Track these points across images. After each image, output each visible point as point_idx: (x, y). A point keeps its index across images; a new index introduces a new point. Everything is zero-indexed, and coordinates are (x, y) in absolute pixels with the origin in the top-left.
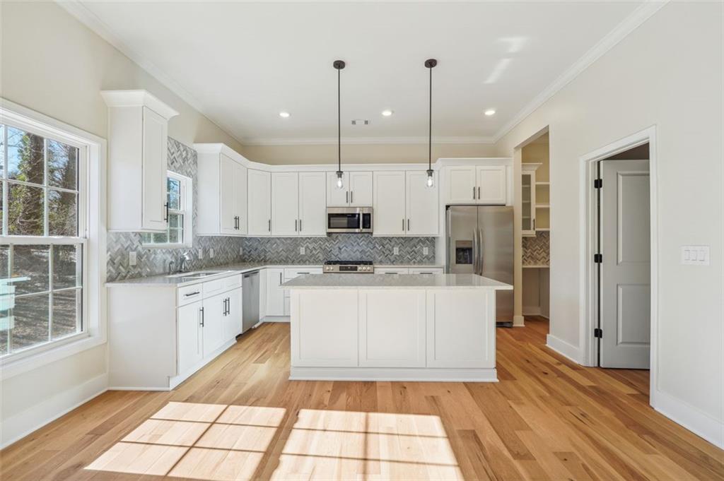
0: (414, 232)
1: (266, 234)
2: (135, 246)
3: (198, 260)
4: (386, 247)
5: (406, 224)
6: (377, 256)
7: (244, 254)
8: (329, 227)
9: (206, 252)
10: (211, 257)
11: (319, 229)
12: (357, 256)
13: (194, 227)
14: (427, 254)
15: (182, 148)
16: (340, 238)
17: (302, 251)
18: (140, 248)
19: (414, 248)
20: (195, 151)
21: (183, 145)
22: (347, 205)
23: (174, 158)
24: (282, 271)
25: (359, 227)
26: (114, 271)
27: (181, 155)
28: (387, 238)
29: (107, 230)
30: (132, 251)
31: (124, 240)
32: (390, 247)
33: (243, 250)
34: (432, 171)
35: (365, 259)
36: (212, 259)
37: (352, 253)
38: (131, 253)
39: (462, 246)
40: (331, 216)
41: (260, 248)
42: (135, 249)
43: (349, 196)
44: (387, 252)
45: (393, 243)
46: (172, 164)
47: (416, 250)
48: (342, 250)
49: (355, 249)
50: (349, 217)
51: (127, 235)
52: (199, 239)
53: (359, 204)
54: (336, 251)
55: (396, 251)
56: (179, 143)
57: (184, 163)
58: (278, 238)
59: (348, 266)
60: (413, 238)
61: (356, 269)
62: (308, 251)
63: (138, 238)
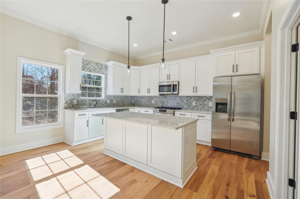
0: (199, 94)
1: (137, 94)
2: (76, 98)
3: (107, 104)
4: (189, 101)
5: (195, 89)
6: (184, 105)
7: (134, 103)
8: (160, 91)
9: (111, 100)
10: (114, 103)
11: (155, 92)
12: (175, 105)
13: (105, 92)
14: (211, 106)
15: (99, 65)
16: (168, 96)
17: (153, 102)
18: (78, 99)
19: (204, 102)
20: (105, 65)
21: (99, 64)
22: (168, 81)
23: (95, 68)
24: (139, 110)
25: (171, 92)
26: (67, 106)
27: (99, 67)
28: (189, 96)
29: (65, 93)
30: (75, 99)
31: (72, 96)
32: (191, 102)
33: (134, 101)
34: (165, 59)
35: (179, 107)
36: (115, 104)
37: (173, 104)
38: (74, 100)
40: (160, 86)
41: (139, 100)
42: (76, 99)
43: (169, 77)
44: (189, 104)
45: (192, 99)
46: (94, 70)
47: (205, 103)
48: (169, 102)
49: (174, 102)
50: (168, 86)
51: (73, 95)
52: (107, 97)
53: (173, 80)
54: (166, 103)
55: (194, 103)
56: (97, 63)
57: (100, 70)
58: (145, 96)
59: (163, 109)
60: (203, 97)
61: (166, 111)
62: (156, 102)
63: (77, 95)
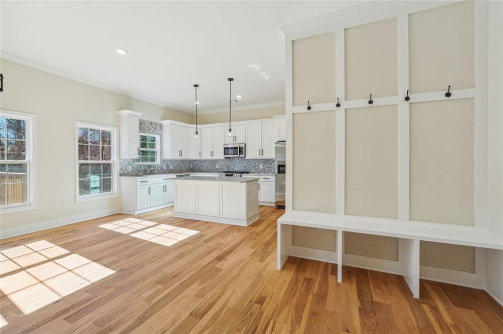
0: (265, 157)
1: (199, 158)
2: (131, 164)
3: (163, 169)
4: (256, 164)
5: (261, 152)
6: (252, 169)
7: (193, 168)
8: (225, 154)
9: (168, 166)
11: (220, 155)
12: (242, 169)
13: (160, 156)
15: (153, 124)
16: (234, 160)
17: (217, 166)
18: (133, 164)
20: (160, 124)
22: (234, 143)
23: (150, 129)
25: (237, 154)
26: (122, 173)
27: (153, 127)
29: (120, 158)
31: (127, 162)
32: (258, 165)
33: (193, 165)
35: (246, 171)
36: (171, 169)
38: (129, 166)
39: (280, 164)
40: (225, 149)
43: (235, 138)
44: (257, 167)
45: (260, 162)
46: (148, 131)
47: (272, 166)
48: (235, 166)
49: (241, 166)
50: (233, 149)
51: (128, 160)
52: (164, 161)
53: (240, 142)
54: (232, 167)
55: (261, 166)
56: (152, 122)
57: (155, 130)
58: (207, 160)
59: (229, 174)
60: (270, 159)
61: (232, 175)
62: (220, 166)
63: (132, 161)
